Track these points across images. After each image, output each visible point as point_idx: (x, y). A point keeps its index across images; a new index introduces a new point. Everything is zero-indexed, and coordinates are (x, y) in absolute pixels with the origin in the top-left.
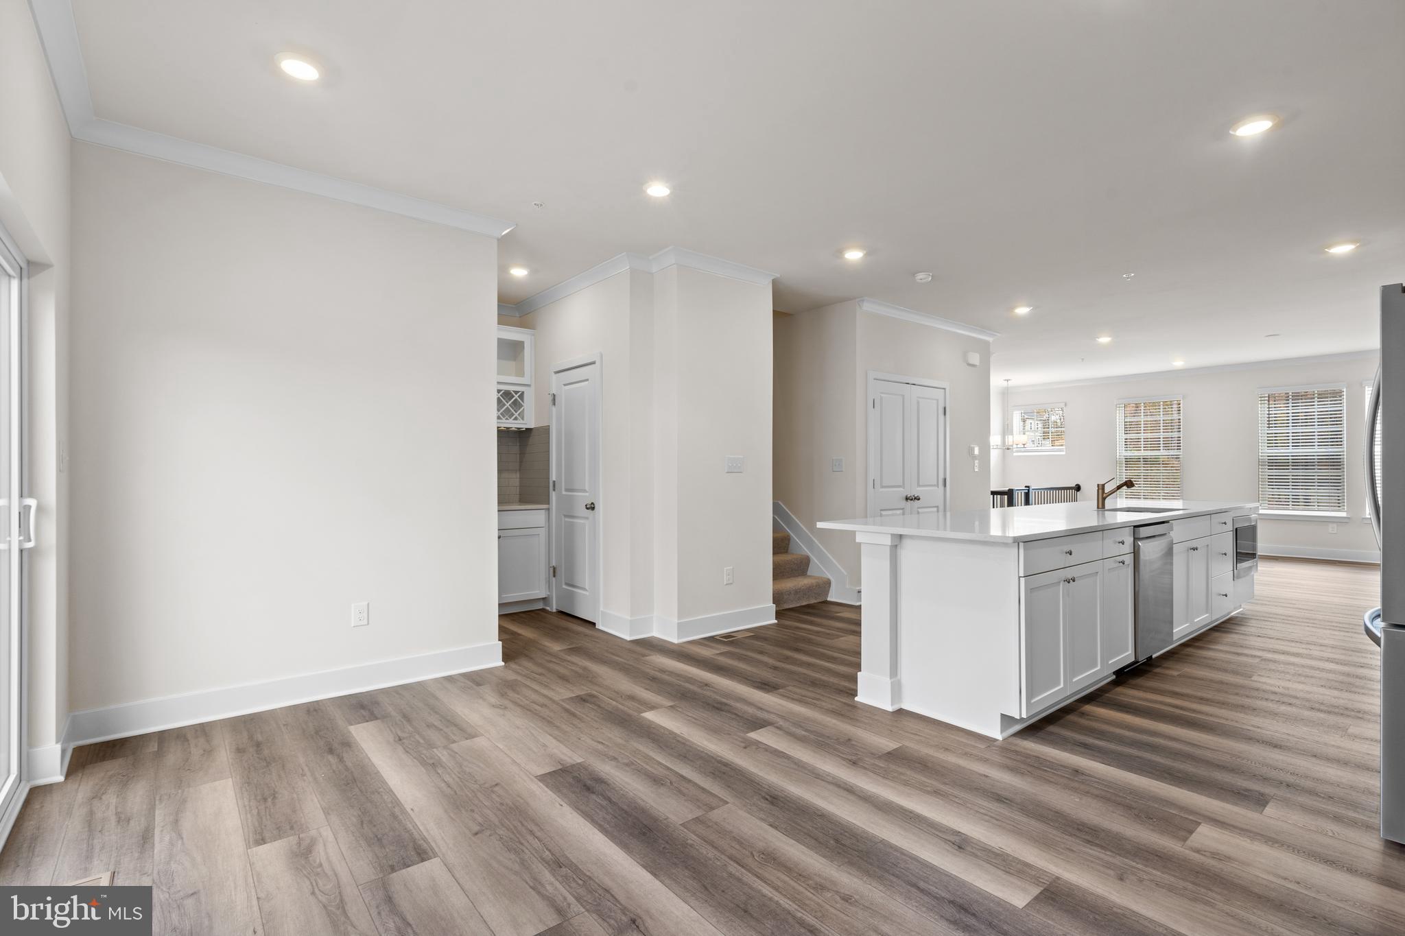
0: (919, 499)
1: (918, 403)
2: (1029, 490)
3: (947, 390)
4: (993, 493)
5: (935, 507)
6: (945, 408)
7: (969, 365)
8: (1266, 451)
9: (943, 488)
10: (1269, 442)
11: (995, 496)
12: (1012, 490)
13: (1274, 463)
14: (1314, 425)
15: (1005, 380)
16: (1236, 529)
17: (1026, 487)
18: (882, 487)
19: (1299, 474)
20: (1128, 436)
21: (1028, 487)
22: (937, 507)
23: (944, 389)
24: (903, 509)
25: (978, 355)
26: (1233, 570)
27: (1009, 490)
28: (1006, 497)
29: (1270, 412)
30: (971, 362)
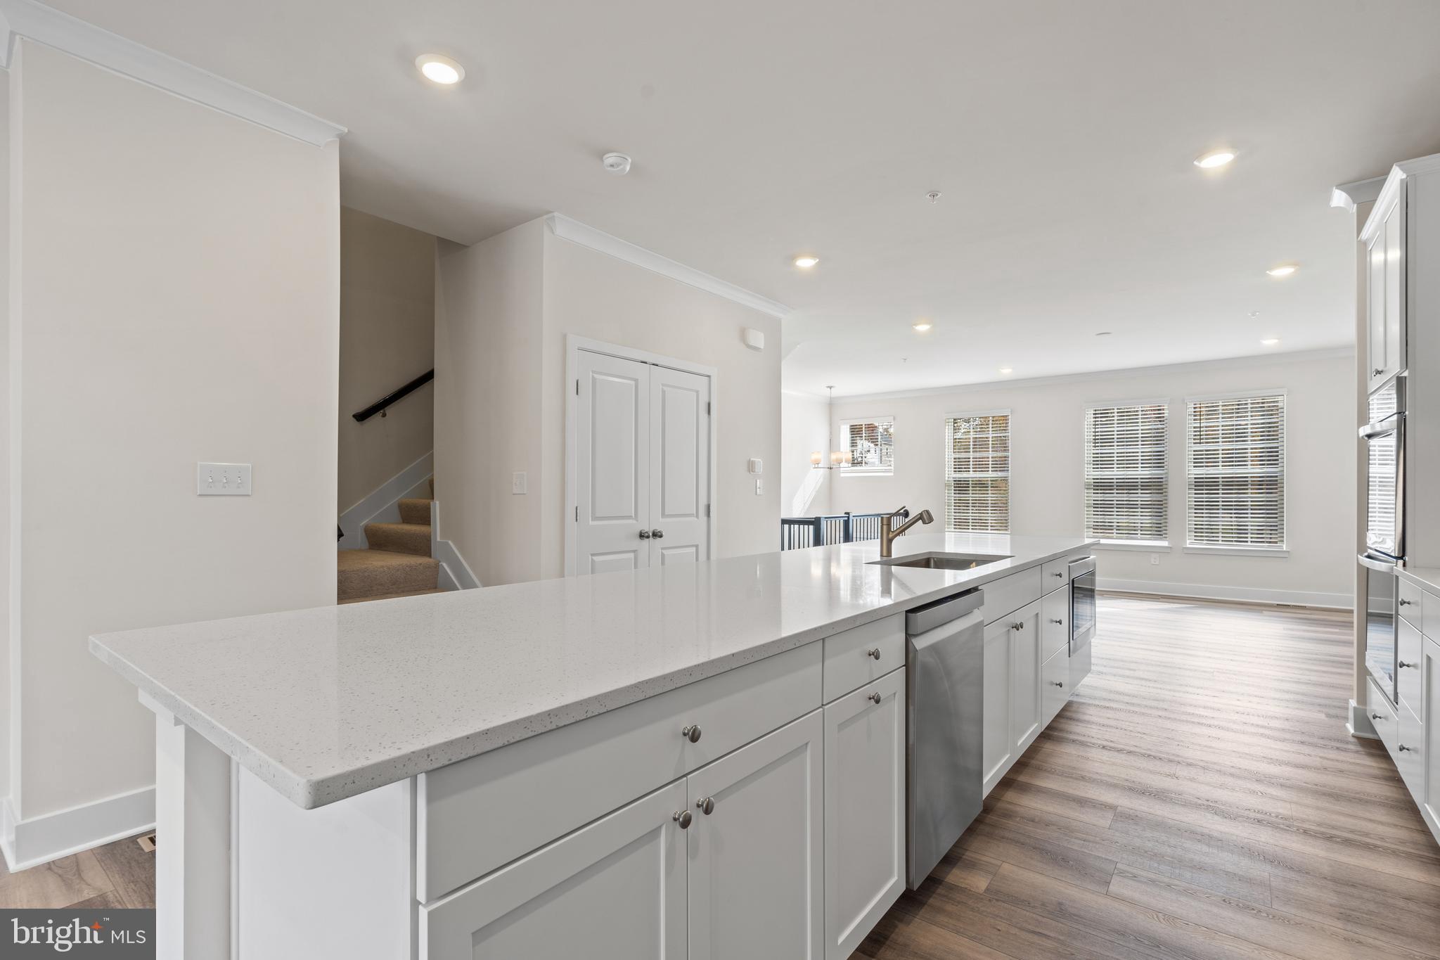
0: (661, 536)
1: (664, 392)
2: (848, 517)
3: (712, 378)
4: (784, 522)
5: (692, 546)
6: (709, 405)
7: (749, 346)
8: (1091, 473)
9: (705, 518)
10: (1096, 463)
11: (792, 526)
12: (820, 518)
13: (1101, 486)
14: (1137, 445)
15: (828, 387)
16: (1073, 581)
17: (845, 513)
18: (595, 518)
19: (1123, 499)
21: (848, 513)
22: (697, 546)
23: (709, 376)
24: (634, 551)
25: (762, 334)
26: (1069, 642)
27: (816, 518)
28: (811, 527)
29: (1097, 430)
30: (752, 343)
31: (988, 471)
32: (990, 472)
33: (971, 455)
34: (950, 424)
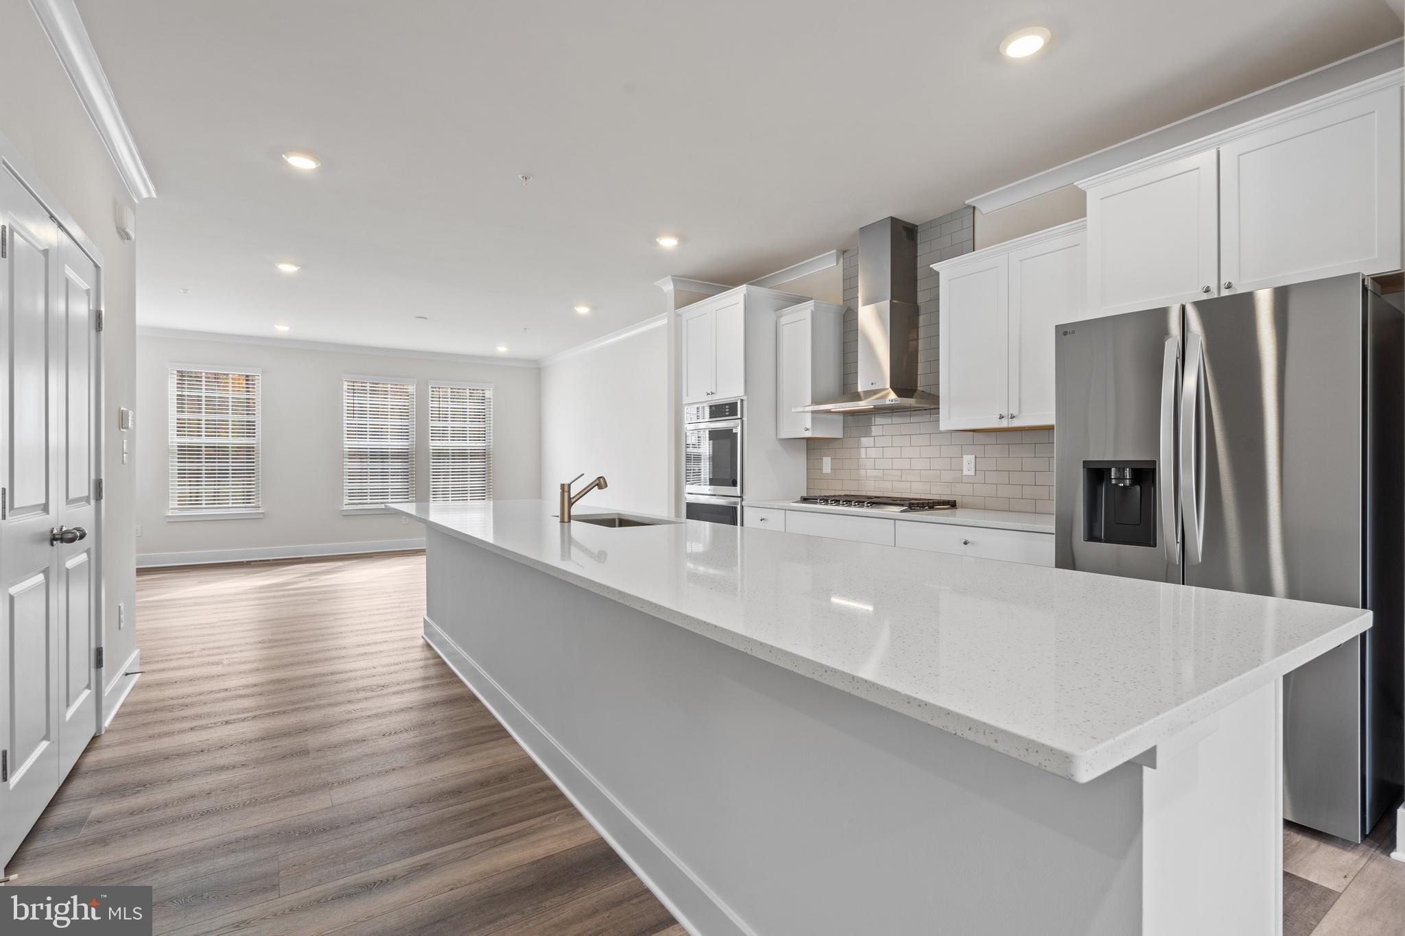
20: (182, 416)
31: (228, 436)
32: (230, 438)
33: (203, 416)
34: (173, 376)
